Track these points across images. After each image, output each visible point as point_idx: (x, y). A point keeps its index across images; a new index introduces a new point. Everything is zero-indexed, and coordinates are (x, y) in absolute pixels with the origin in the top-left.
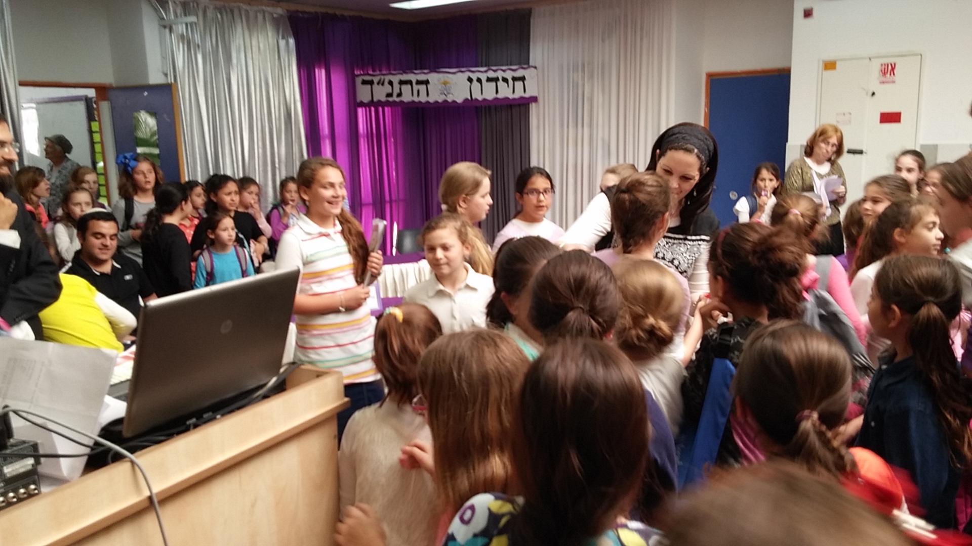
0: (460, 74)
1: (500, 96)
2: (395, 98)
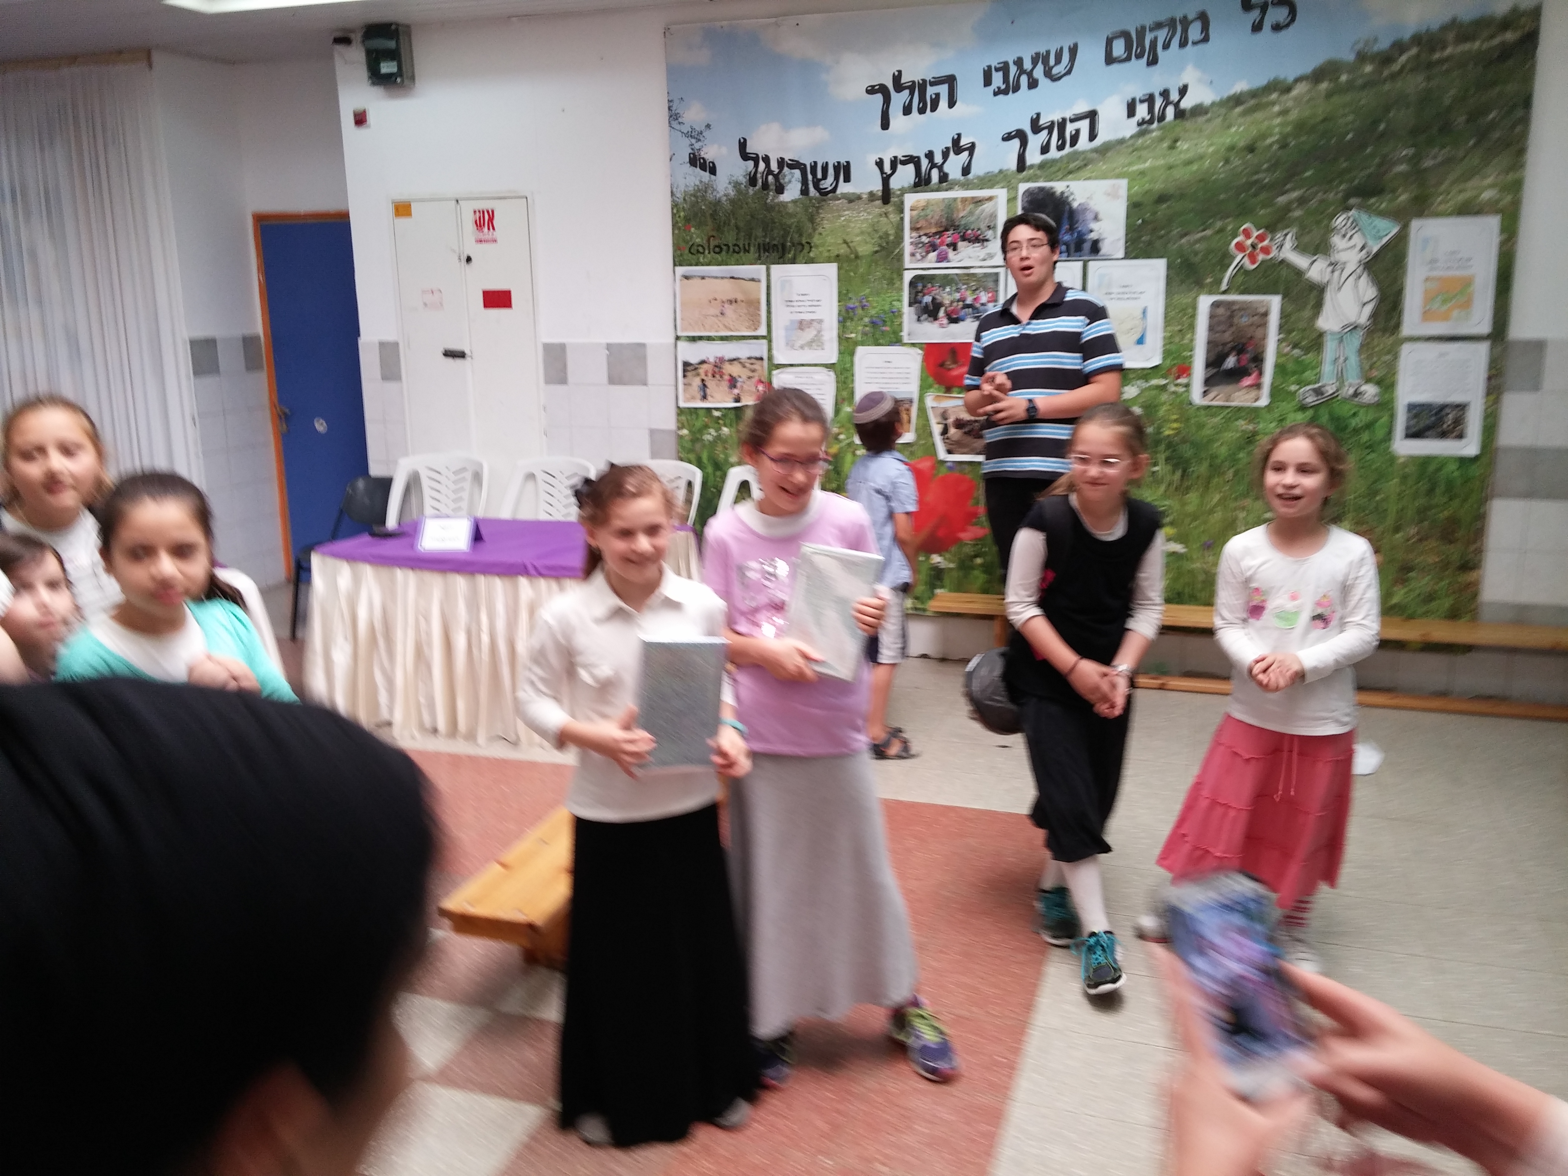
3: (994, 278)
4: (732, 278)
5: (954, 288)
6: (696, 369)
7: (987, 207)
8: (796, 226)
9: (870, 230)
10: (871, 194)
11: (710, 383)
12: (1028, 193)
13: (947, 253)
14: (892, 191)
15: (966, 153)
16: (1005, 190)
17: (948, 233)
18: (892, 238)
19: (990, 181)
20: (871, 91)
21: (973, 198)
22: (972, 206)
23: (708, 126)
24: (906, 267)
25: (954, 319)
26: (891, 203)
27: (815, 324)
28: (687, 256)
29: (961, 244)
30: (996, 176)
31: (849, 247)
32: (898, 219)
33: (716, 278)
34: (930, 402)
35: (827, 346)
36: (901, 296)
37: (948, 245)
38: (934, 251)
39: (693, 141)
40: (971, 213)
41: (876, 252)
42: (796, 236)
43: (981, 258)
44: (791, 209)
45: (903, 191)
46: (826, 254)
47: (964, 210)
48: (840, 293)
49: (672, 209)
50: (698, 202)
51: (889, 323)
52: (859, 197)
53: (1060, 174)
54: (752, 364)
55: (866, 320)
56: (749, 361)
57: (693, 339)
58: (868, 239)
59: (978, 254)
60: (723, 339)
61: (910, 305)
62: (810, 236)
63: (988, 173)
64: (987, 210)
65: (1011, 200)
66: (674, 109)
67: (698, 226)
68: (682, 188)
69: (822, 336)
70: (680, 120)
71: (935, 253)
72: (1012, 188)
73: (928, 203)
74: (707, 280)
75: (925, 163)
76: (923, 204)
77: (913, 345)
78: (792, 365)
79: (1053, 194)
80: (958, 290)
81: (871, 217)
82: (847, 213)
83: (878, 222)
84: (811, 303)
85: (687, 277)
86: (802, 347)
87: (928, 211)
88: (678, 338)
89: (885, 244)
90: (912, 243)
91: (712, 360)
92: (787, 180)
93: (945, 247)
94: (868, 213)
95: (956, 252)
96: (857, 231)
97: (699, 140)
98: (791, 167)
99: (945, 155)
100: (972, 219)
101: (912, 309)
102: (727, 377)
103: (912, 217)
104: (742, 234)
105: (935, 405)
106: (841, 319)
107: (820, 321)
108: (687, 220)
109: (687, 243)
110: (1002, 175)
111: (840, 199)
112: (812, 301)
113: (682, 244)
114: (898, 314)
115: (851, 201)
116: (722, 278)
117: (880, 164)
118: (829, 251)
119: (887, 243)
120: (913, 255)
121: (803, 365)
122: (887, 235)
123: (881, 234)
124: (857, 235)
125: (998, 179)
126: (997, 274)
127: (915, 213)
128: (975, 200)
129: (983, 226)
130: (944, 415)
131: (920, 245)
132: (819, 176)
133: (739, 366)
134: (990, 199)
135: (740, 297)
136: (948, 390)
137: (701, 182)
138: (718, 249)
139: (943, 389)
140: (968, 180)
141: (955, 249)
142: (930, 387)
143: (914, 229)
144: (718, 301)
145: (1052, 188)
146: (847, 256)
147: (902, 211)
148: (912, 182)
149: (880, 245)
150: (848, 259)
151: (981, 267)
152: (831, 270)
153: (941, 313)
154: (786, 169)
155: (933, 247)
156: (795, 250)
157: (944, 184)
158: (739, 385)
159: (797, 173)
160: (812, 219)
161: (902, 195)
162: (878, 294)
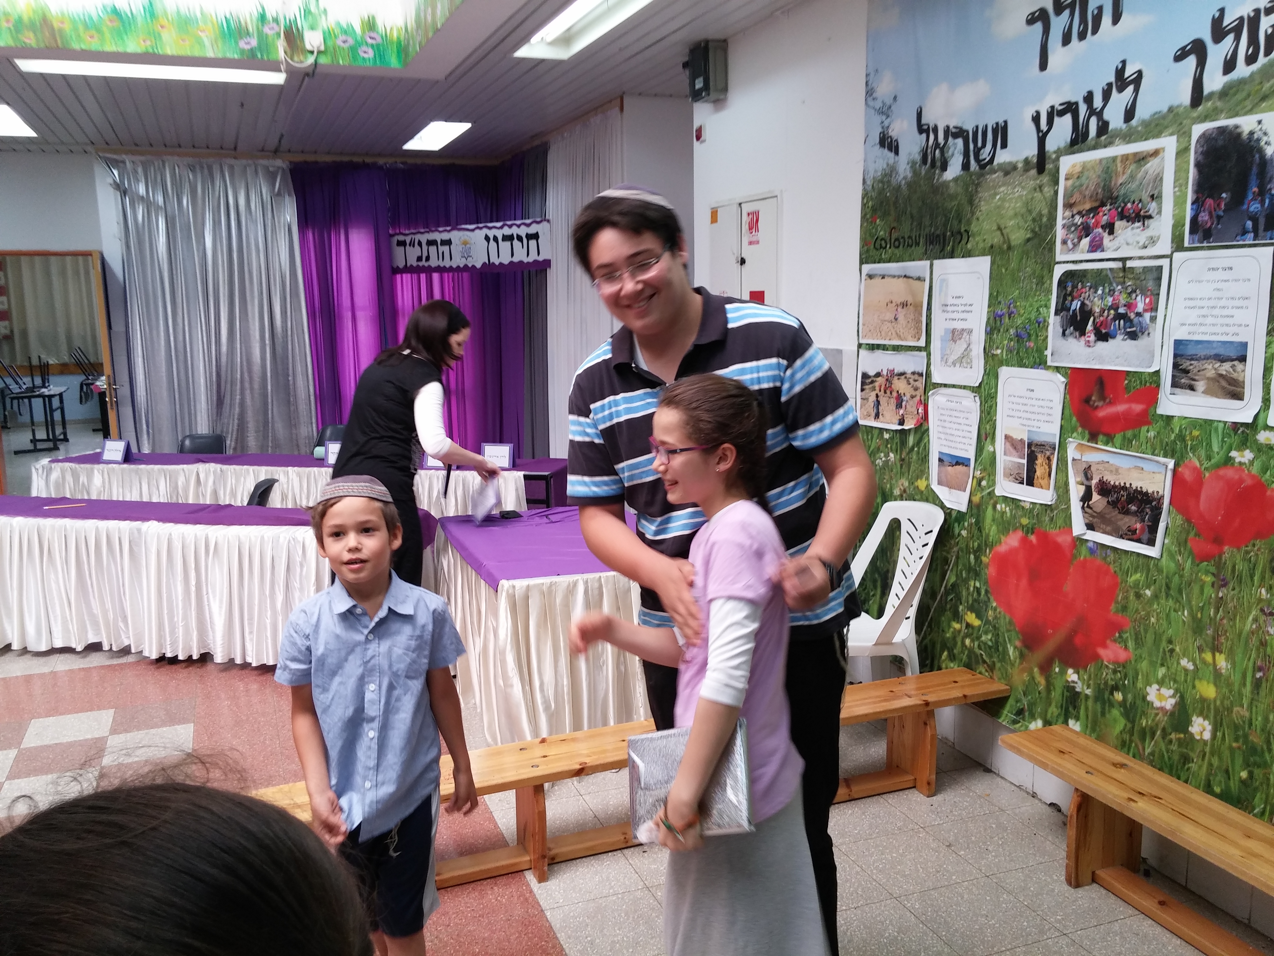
0: (477, 231)
1: (516, 259)
2: (423, 263)
3: (1155, 275)
4: (905, 276)
5: (1107, 290)
6: (872, 382)
7: (1152, 166)
8: (956, 211)
9: (1024, 210)
10: (1027, 161)
11: (883, 400)
12: (1205, 138)
13: (1102, 239)
14: (1047, 155)
15: (1131, 88)
16: (1174, 138)
17: (1104, 208)
18: (1045, 219)
19: (1157, 125)
20: (1031, 21)
21: (1135, 154)
22: (1133, 167)
23: (895, 98)
24: (1057, 260)
25: (1103, 336)
26: (1046, 172)
27: (965, 334)
28: (873, 252)
29: (1118, 224)
30: (1164, 117)
31: (1002, 234)
32: (1052, 192)
33: (894, 277)
34: (1072, 452)
35: (975, 363)
36: (1049, 300)
37: (1103, 227)
38: (1087, 236)
39: (884, 117)
40: (1132, 177)
41: (1028, 240)
42: (955, 223)
43: (1141, 244)
44: (953, 188)
45: (1060, 153)
46: (981, 245)
47: (1124, 173)
48: (991, 295)
49: (863, 199)
50: (883, 189)
51: (1033, 337)
52: (1014, 167)
53: (1248, 104)
54: (915, 381)
55: (1012, 331)
56: (913, 377)
57: (873, 347)
58: (1022, 223)
59: (1138, 239)
60: (896, 348)
61: (1056, 313)
62: (969, 223)
63: (1156, 113)
64: (1151, 172)
65: (1182, 153)
66: (870, 83)
67: (882, 218)
68: (871, 174)
69: (971, 350)
70: (874, 95)
71: (1088, 239)
72: (1184, 134)
73: (1085, 167)
74: (887, 279)
75: (1083, 109)
76: (1078, 169)
77: (1057, 369)
78: (945, 386)
79: (1239, 135)
80: (1112, 292)
81: (1025, 193)
82: (1002, 189)
83: (1032, 199)
84: (963, 308)
85: (870, 277)
86: (954, 364)
87: (1083, 180)
88: (860, 346)
89: (1037, 229)
90: (1064, 226)
91: (885, 373)
92: (950, 153)
93: (1100, 230)
94: (1023, 188)
95: (1112, 237)
96: (1011, 213)
97: (888, 116)
98: (955, 136)
99: (1107, 95)
100: (1133, 186)
101: (1058, 318)
102: (895, 394)
103: (1066, 189)
104: (915, 224)
105: (1078, 456)
106: (988, 329)
107: (970, 332)
108: (874, 210)
109: (873, 237)
110: (1171, 116)
111: (995, 173)
112: (965, 305)
113: (869, 238)
114: (1042, 325)
115: (1007, 173)
116: (899, 277)
117: (1036, 119)
118: (984, 240)
119: (1040, 227)
120: (1064, 242)
121: (954, 386)
122: (1041, 215)
123: (1034, 215)
124: (1011, 219)
125: (1166, 123)
126: (1160, 268)
127: (1070, 182)
128: (1137, 158)
129: (1145, 197)
130: (1087, 473)
131: (1073, 229)
132: (980, 144)
133: (905, 381)
134: (1156, 153)
135: (910, 300)
136: (1093, 438)
137: (888, 165)
138: (897, 243)
139: (1087, 436)
140: (1131, 128)
141: (1111, 232)
142: (1074, 430)
143: (1068, 206)
144: (894, 304)
145: (1237, 127)
146: (1000, 248)
147: (1057, 182)
148: (1069, 140)
149: (1033, 231)
150: (1002, 252)
151: (1141, 258)
152: (983, 264)
153: (1090, 327)
154: (950, 139)
155: (1086, 230)
156: (954, 242)
157: (1103, 138)
158: (904, 404)
159: (960, 142)
160: (971, 202)
161: (1057, 159)
162: (1026, 298)
